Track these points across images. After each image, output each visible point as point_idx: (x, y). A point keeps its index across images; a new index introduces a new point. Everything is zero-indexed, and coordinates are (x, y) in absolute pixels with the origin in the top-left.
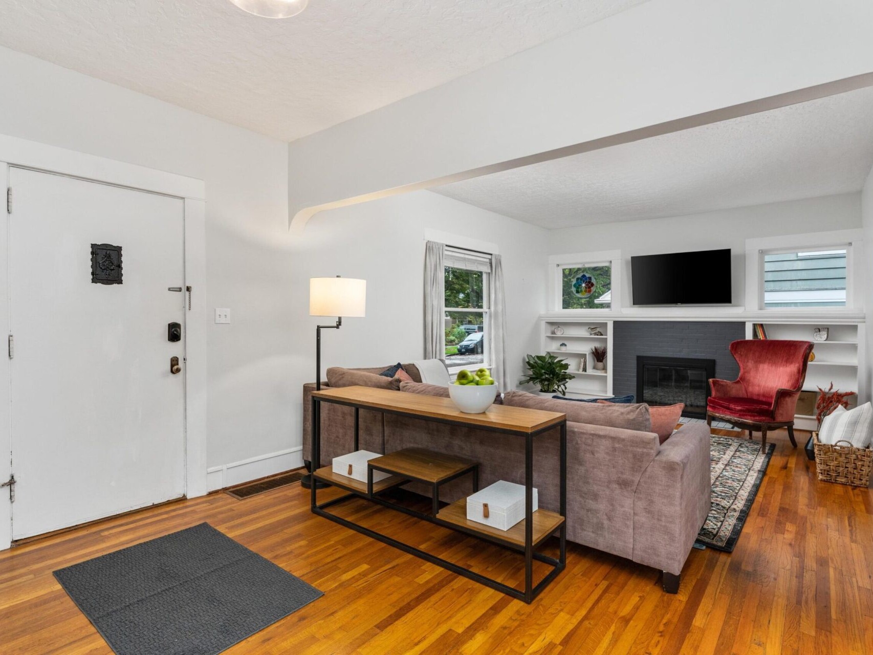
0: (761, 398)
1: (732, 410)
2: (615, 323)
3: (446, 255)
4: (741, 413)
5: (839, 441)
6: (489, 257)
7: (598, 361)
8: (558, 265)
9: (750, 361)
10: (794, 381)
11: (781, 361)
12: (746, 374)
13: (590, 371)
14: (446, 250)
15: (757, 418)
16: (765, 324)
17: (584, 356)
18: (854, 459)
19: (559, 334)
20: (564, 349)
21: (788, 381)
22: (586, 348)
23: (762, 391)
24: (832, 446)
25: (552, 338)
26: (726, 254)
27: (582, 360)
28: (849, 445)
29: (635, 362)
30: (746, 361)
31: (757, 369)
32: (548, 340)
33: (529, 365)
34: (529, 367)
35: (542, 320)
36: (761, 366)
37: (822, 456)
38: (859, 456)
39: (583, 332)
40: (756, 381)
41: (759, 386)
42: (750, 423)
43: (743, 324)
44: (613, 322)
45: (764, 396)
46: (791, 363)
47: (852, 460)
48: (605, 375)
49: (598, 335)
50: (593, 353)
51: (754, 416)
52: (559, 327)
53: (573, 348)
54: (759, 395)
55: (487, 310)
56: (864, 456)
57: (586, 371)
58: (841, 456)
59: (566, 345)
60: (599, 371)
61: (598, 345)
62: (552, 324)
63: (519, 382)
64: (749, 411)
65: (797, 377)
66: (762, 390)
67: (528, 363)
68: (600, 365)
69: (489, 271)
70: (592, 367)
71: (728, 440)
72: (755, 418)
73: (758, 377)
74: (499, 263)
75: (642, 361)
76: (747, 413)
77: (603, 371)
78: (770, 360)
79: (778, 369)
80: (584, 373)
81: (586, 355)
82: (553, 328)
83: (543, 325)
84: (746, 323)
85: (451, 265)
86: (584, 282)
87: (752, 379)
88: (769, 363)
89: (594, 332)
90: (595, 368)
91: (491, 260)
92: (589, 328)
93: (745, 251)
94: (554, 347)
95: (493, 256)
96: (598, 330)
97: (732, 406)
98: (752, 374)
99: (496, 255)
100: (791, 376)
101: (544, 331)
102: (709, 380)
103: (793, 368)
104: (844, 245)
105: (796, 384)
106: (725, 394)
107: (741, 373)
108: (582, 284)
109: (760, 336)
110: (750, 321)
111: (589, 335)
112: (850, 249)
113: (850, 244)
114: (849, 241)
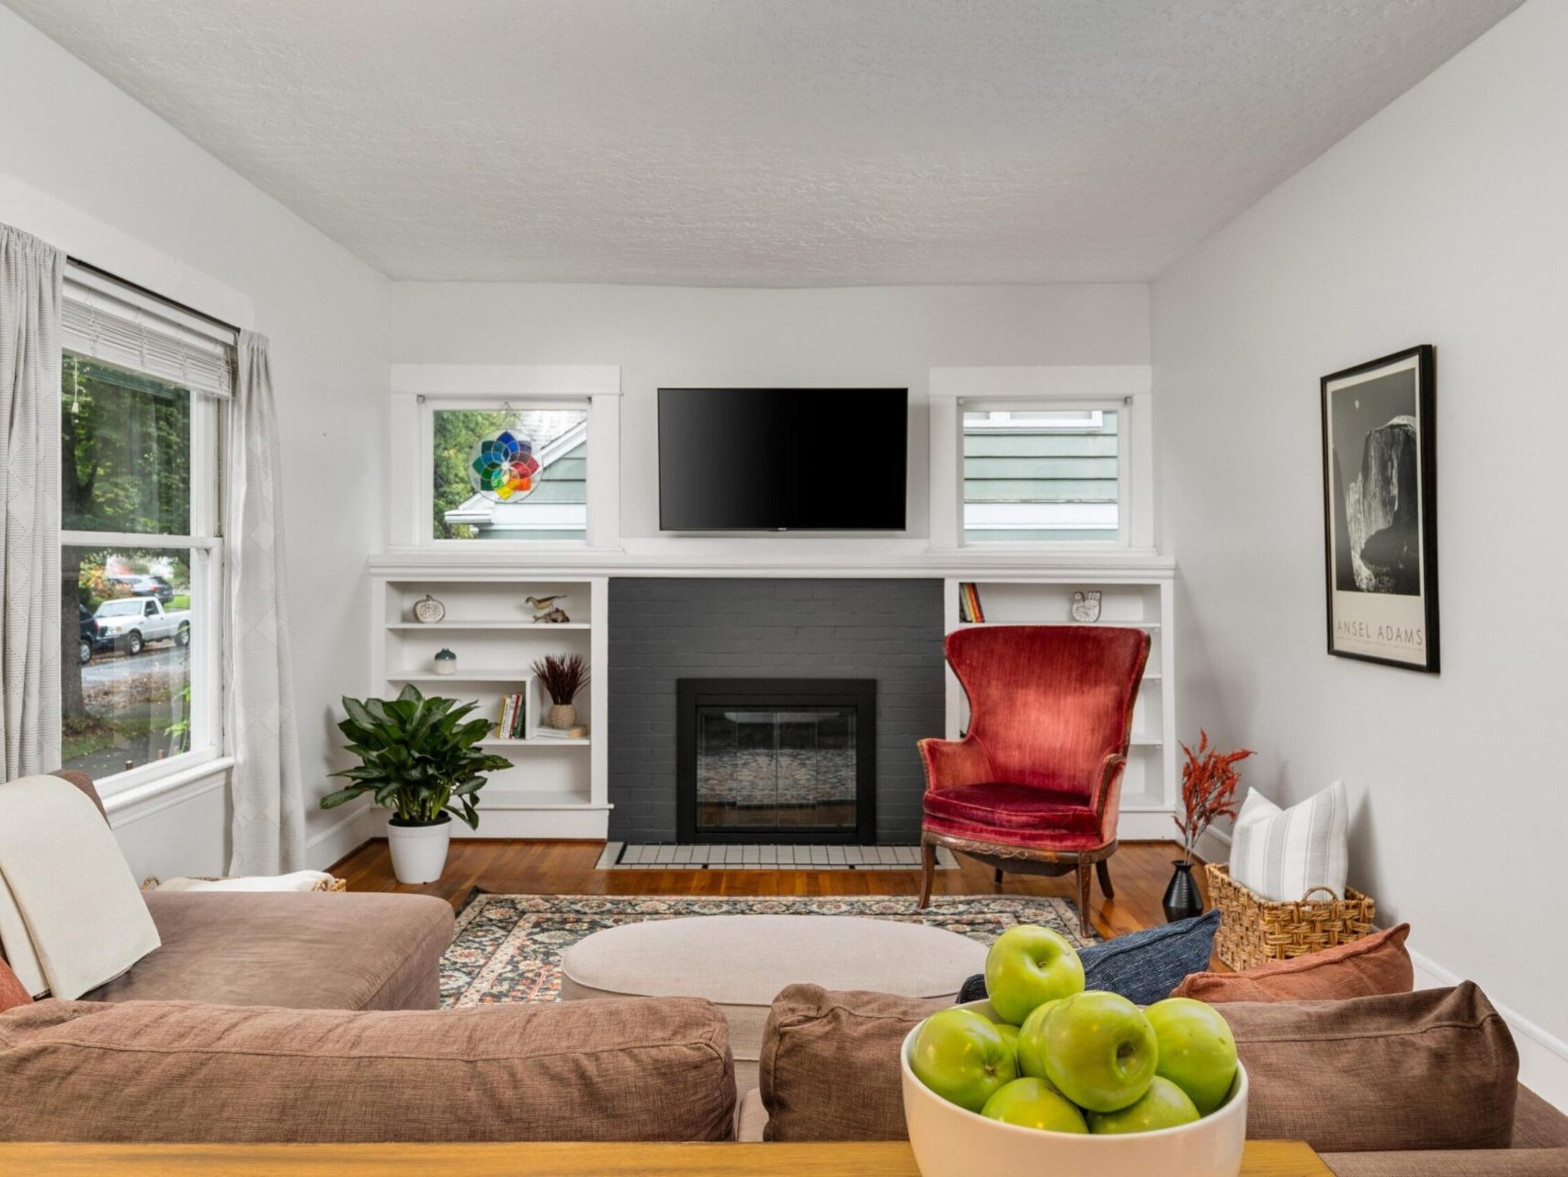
0: (1029, 781)
1: (1000, 825)
2: (617, 586)
3: (66, 301)
4: (1027, 832)
5: (1312, 891)
6: (228, 337)
7: (556, 702)
8: (422, 398)
9: (993, 682)
10: (1108, 731)
11: (1065, 681)
12: (987, 718)
13: (535, 735)
14: (67, 280)
15: (1068, 843)
16: (980, 584)
17: (518, 687)
18: (1340, 932)
19: (430, 621)
20: (447, 671)
21: (1093, 731)
22: (520, 664)
23: (1028, 762)
24: (1297, 905)
25: (403, 635)
26: (896, 399)
27: (508, 701)
28: (1330, 898)
29: (671, 701)
30: (985, 683)
31: (1011, 700)
32: (393, 639)
33: (349, 735)
34: (352, 743)
35: (376, 575)
36: (1020, 695)
37: (1276, 936)
38: (1349, 923)
39: (510, 614)
40: (1013, 735)
41: (1020, 747)
42: (1050, 857)
43: (938, 584)
44: (606, 580)
45: (1034, 773)
46: (1096, 683)
47: (1336, 935)
48: (585, 742)
49: (555, 621)
50: (542, 676)
51: (1061, 838)
52: (429, 598)
53: (476, 663)
54: (1022, 772)
55: (214, 543)
56: (1357, 920)
57: (522, 735)
58: (1313, 929)
59: (452, 656)
60: (562, 733)
61: (558, 652)
62: (402, 587)
63: (319, 801)
64: (1046, 823)
65: (1115, 719)
66: (1027, 759)
67: (349, 727)
68: (565, 712)
69: (225, 391)
70: (537, 721)
71: (976, 907)
72: (1065, 844)
73: (1016, 725)
74: (262, 369)
75: (691, 695)
76: (1040, 832)
77: (576, 731)
78: (1039, 678)
79: (1062, 702)
80: (516, 742)
81: (523, 684)
82: (408, 603)
83: (378, 591)
84: (945, 583)
85: (84, 347)
86: (506, 455)
87: (1002, 730)
88: (1038, 686)
89: (546, 611)
90: (547, 723)
91: (232, 349)
92: (528, 600)
93: (928, 397)
94: (411, 662)
95: (241, 337)
96: (558, 604)
97: (1002, 814)
98: (1002, 716)
99: (252, 336)
100: (1099, 719)
101: (381, 612)
102: (919, 744)
103: (1100, 697)
104: (1116, 400)
105: (1117, 738)
106: (955, 778)
107: (976, 715)
108: (501, 461)
109: (971, 614)
110: (952, 577)
111: (530, 622)
112: (1124, 411)
113: (1127, 400)
114: (1126, 391)
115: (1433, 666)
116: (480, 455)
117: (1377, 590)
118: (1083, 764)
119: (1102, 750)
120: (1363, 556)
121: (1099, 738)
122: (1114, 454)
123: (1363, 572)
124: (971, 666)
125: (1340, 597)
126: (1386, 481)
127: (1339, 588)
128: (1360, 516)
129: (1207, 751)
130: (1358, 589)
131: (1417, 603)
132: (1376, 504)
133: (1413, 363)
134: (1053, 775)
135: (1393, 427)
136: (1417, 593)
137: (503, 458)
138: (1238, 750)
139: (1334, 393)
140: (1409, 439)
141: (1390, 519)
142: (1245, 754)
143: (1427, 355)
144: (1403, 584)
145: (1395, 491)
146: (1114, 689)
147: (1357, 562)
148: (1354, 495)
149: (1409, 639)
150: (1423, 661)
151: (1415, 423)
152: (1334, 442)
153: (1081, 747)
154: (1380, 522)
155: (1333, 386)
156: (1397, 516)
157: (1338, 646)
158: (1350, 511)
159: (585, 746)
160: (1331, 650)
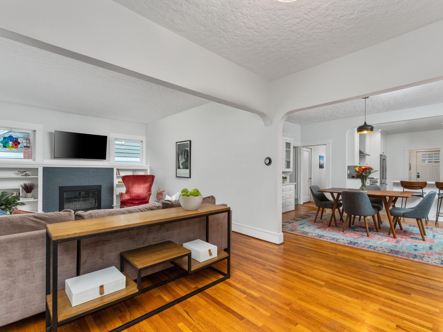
0: (136, 198)
1: (134, 204)
2: (44, 168)
7: (28, 192)
9: (130, 184)
13: (23, 200)
16: (119, 169)
21: (146, 190)
26: (105, 138)
29: (58, 190)
31: (133, 186)
36: (134, 186)
43: (113, 169)
44: (42, 167)
45: (137, 197)
46: (146, 183)
49: (26, 176)
54: (135, 197)
60: (29, 199)
65: (149, 188)
68: (29, 195)
73: (134, 190)
75: (62, 190)
77: (33, 198)
78: (137, 182)
84: (114, 169)
87: (131, 191)
90: (26, 197)
93: (110, 138)
96: (27, 172)
98: (131, 188)
100: (147, 188)
103: (147, 185)
104: (140, 141)
105: (150, 190)
106: (125, 198)
107: (127, 189)
108: (9, 142)
109: (118, 174)
110: (115, 168)
111: (21, 176)
112: (141, 143)
113: (142, 141)
114: (142, 140)
115: (190, 177)
116: (3, 140)
117: (183, 169)
118: (145, 195)
119: (147, 192)
120: (181, 165)
121: (147, 191)
122: (139, 150)
123: (181, 166)
124: (126, 181)
125: (178, 170)
126: (185, 156)
127: (178, 169)
128: (181, 160)
129: (159, 191)
130: (181, 169)
131: (188, 170)
132: (183, 158)
133: (189, 142)
134: (140, 197)
135: (186, 149)
136: (188, 169)
137: (10, 141)
138: (163, 190)
139: (178, 144)
140: (188, 151)
141: (185, 160)
142: (164, 191)
143: (190, 141)
144: (187, 168)
145: (186, 157)
146: (149, 184)
147: (180, 165)
148: (180, 157)
149: (187, 174)
150: (189, 177)
151: (189, 149)
152: (178, 150)
153: (144, 193)
154: (184, 160)
155: (177, 143)
156: (186, 160)
157: (177, 176)
158: (180, 159)
159: (37, 201)
160: (177, 177)
